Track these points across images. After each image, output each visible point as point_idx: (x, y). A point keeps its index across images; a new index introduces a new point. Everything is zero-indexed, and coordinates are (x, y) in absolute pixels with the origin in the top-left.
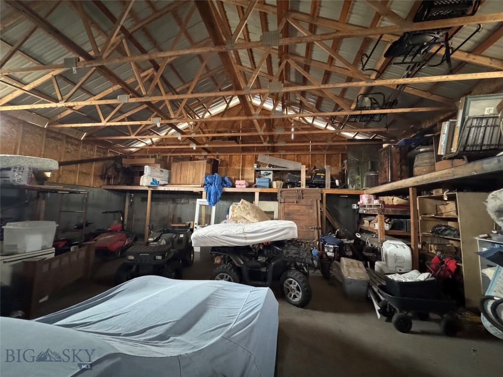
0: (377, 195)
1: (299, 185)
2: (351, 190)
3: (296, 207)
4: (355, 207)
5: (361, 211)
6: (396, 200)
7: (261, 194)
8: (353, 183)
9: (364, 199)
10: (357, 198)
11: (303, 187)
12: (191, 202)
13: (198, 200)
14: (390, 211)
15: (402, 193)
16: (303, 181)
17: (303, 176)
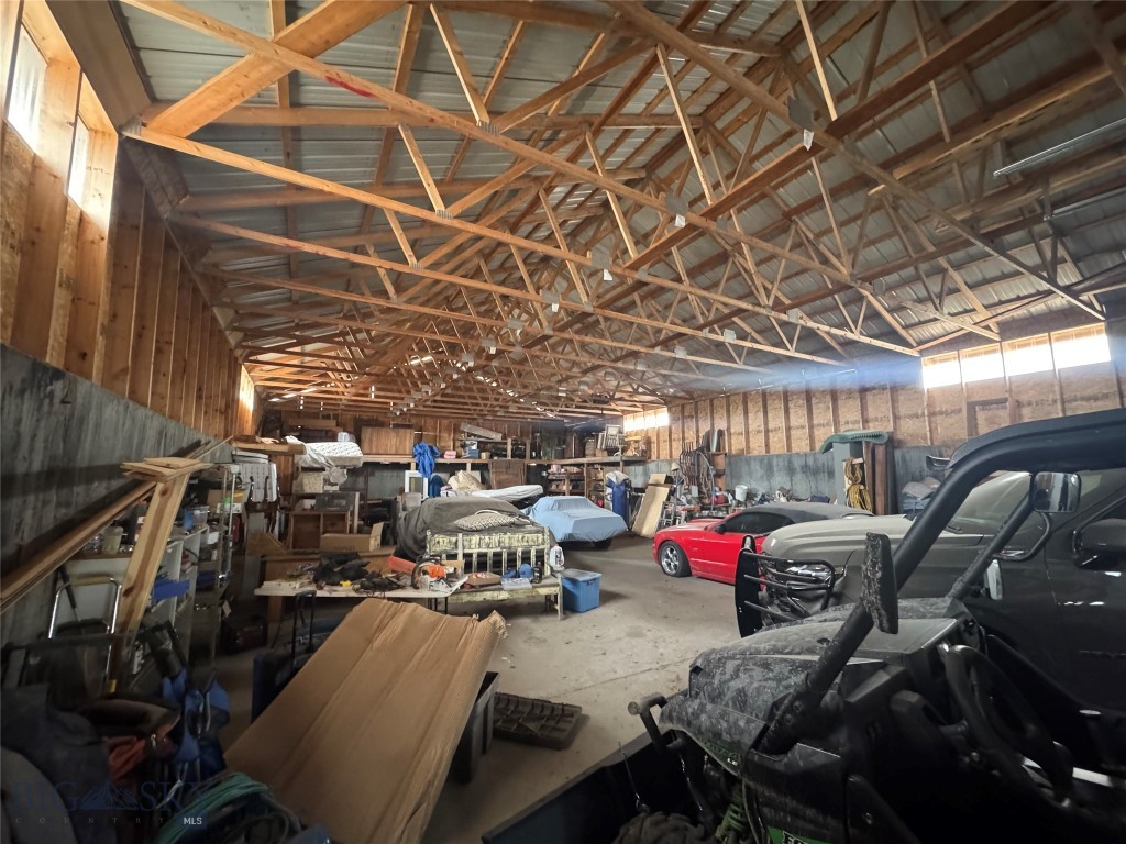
0: (562, 466)
1: (505, 456)
2: (544, 461)
3: (506, 477)
4: (544, 474)
5: (550, 477)
6: (575, 470)
7: (472, 465)
8: (545, 454)
9: (554, 469)
10: (549, 467)
11: (510, 458)
12: (400, 473)
13: (407, 472)
14: (573, 477)
15: (579, 465)
16: (509, 453)
17: (509, 448)
